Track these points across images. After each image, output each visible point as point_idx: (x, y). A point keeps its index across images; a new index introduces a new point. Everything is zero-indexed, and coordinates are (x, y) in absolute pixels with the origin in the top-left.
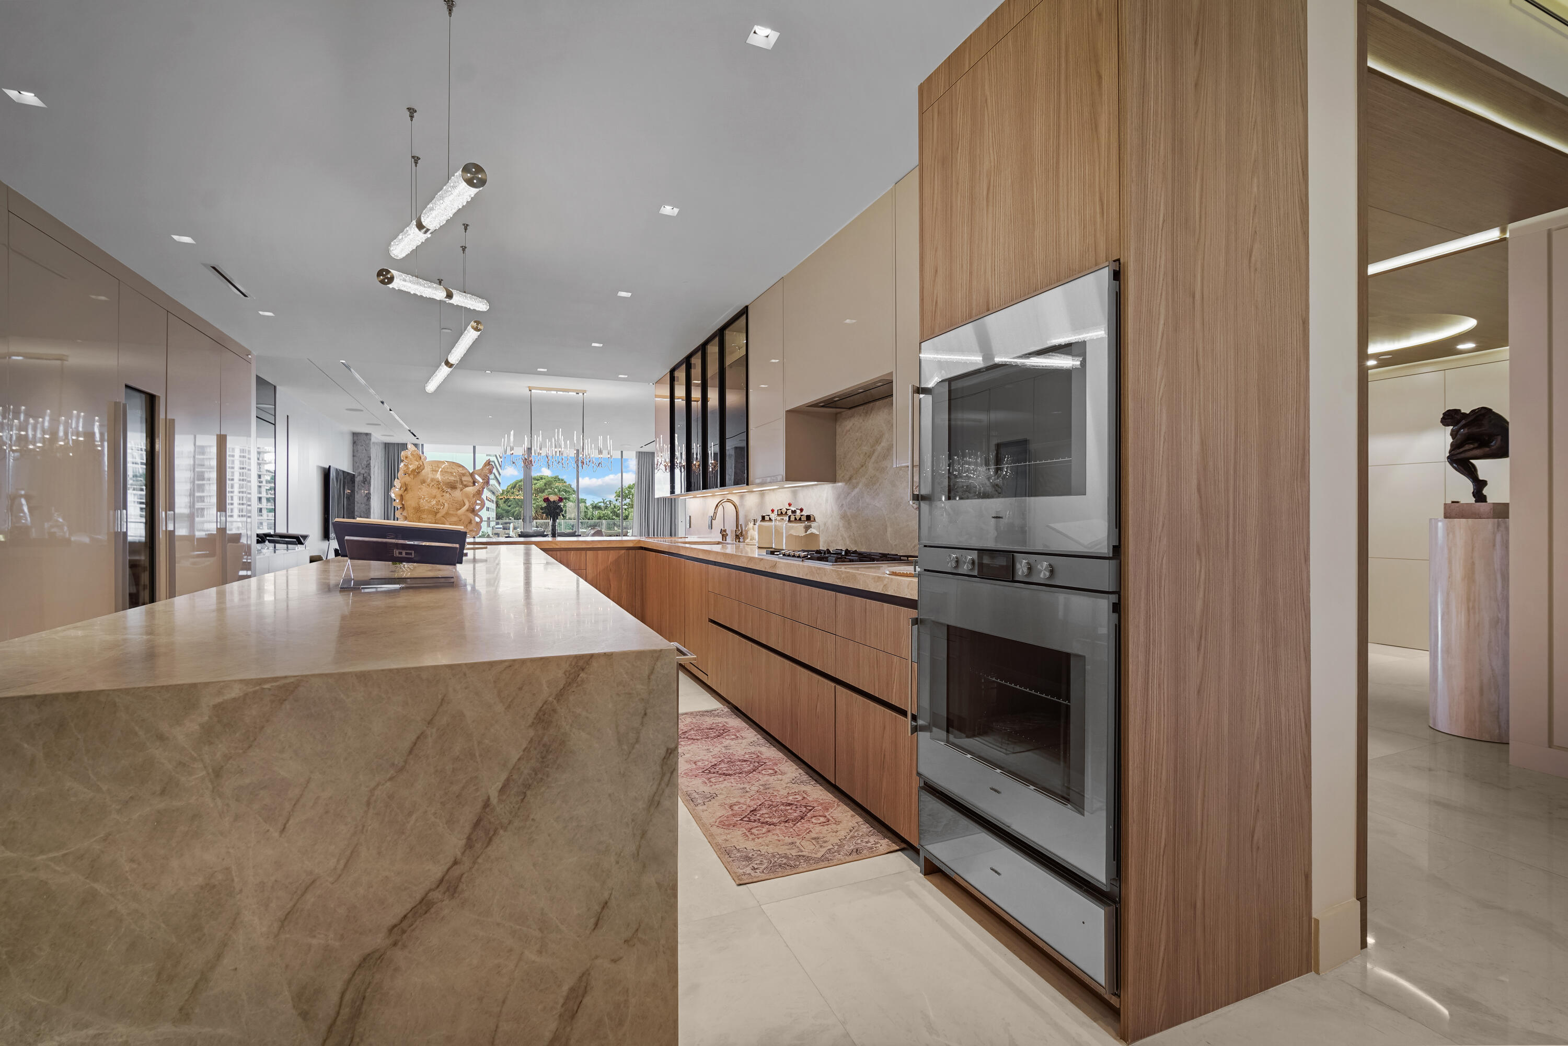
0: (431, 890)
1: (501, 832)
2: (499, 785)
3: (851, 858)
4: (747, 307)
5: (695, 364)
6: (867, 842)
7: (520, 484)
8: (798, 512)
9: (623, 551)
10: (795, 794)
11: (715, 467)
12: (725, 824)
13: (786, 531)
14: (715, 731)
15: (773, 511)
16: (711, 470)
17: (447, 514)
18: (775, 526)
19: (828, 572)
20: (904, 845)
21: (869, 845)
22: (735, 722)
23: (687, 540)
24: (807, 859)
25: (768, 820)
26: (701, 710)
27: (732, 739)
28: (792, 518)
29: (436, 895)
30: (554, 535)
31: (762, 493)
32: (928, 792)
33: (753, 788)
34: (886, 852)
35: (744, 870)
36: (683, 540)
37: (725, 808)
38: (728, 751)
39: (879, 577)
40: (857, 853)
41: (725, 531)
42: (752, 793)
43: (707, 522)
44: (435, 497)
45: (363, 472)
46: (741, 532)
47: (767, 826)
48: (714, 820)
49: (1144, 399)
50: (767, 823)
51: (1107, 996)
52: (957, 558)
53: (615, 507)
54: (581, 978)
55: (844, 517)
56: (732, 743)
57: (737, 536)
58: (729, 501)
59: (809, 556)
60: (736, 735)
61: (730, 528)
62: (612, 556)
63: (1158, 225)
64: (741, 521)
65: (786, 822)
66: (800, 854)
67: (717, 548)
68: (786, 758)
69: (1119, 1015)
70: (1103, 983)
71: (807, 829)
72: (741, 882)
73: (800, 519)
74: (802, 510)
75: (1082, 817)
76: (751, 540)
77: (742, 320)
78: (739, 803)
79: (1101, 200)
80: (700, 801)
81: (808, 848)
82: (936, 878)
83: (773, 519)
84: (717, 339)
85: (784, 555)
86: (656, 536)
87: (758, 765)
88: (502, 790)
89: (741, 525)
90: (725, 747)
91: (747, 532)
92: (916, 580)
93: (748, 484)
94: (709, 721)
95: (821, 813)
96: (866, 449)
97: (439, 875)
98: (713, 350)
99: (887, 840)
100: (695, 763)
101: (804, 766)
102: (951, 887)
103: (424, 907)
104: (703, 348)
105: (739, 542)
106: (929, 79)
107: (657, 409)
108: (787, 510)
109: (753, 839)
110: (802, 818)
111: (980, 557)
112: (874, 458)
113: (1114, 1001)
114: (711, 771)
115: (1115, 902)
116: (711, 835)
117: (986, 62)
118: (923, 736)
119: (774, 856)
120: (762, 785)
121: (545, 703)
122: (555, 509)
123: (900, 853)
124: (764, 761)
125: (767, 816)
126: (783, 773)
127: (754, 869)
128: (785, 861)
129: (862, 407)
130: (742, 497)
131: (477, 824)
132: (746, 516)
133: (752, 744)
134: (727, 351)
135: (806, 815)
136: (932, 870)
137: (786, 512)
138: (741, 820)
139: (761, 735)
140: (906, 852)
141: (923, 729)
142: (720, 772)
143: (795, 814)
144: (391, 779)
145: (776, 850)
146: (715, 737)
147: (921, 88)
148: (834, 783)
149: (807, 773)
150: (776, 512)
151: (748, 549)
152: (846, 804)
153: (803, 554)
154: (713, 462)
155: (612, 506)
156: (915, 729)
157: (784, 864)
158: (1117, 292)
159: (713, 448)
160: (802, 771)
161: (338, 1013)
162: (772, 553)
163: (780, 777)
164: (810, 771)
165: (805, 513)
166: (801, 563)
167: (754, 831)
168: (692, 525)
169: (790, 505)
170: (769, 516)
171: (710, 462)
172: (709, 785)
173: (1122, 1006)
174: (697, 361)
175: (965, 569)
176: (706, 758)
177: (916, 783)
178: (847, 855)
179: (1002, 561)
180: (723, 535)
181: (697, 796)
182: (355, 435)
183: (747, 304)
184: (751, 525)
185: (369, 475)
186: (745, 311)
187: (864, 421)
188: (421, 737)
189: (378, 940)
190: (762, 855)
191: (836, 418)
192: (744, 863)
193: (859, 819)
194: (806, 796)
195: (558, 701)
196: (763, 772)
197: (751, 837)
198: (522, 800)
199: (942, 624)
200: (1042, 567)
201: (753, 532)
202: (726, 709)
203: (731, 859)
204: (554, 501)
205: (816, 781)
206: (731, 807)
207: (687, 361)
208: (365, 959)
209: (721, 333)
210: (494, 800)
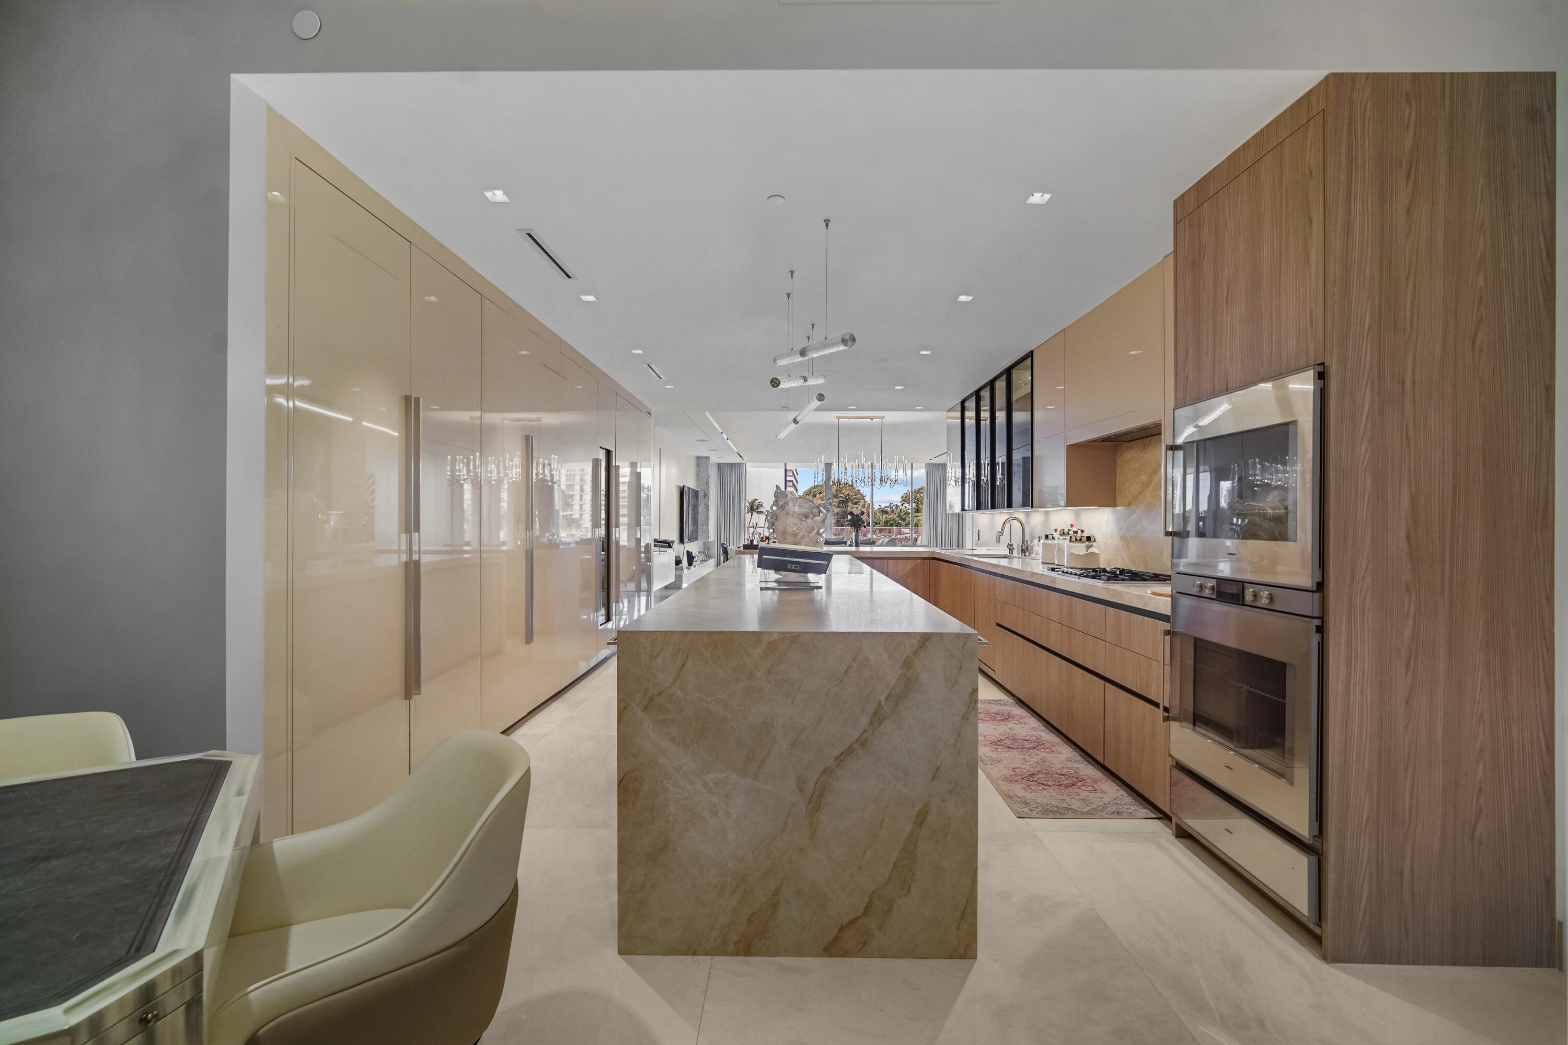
0: (854, 743)
1: (886, 720)
2: (885, 695)
3: (1112, 816)
4: (1032, 352)
5: (984, 397)
6: (1128, 809)
7: (814, 490)
8: (1079, 532)
9: (919, 561)
10: (1069, 768)
11: (1002, 481)
12: (1009, 780)
13: (1067, 551)
14: (1001, 716)
15: (1056, 530)
16: (998, 484)
17: (803, 536)
18: (1058, 544)
19: (1098, 588)
20: (1161, 816)
21: (1130, 811)
22: (1018, 711)
23: (976, 552)
24: (1074, 811)
25: (1044, 782)
26: (988, 699)
27: (1016, 724)
28: (1073, 539)
29: (856, 746)
30: (857, 545)
31: (1047, 513)
32: (1178, 769)
33: (1032, 759)
34: (1144, 817)
35: (1023, 810)
36: (970, 552)
37: (1009, 770)
38: (1012, 732)
39: (1141, 596)
40: (1118, 814)
41: (1012, 545)
42: (1032, 763)
43: (995, 537)
44: (795, 524)
45: (704, 488)
46: (1027, 547)
47: (1043, 786)
48: (999, 776)
49: (1347, 470)
50: (1043, 784)
51: (1312, 926)
52: (1201, 584)
53: (901, 511)
54: (925, 805)
55: (1123, 538)
56: (1016, 726)
57: (1023, 550)
58: (1015, 519)
59: (1085, 575)
60: (1019, 721)
61: (1017, 542)
62: (910, 565)
63: (1363, 333)
64: (1027, 538)
65: (1059, 785)
66: (1070, 807)
67: (1004, 562)
68: (1062, 742)
69: (1321, 942)
70: (1306, 914)
71: (1076, 793)
72: (1020, 816)
73: (1081, 540)
74: (1082, 531)
75: (1290, 787)
76: (1036, 555)
77: (1029, 361)
78: (1020, 768)
79: (1311, 316)
80: (988, 762)
81: (1076, 804)
82: (1187, 841)
83: (1056, 538)
84: (1004, 376)
85: (1063, 572)
86: (943, 548)
87: (1038, 744)
88: (887, 699)
89: (1027, 541)
90: (1010, 729)
91: (1032, 547)
92: (1169, 599)
93: (1032, 507)
94: (996, 708)
95: (1090, 785)
96: (1144, 478)
97: (858, 736)
98: (1001, 385)
99: (1146, 810)
100: (984, 736)
101: (1078, 750)
102: (1198, 849)
103: (850, 751)
104: (992, 384)
105: (1025, 556)
106: (1182, 196)
107: (949, 428)
108: (1069, 530)
109: (1031, 792)
110: (1073, 785)
111: (1218, 585)
112: (1151, 488)
113: (1317, 930)
114: (997, 743)
115: (1318, 855)
116: (998, 785)
117: (1226, 192)
118: (1174, 725)
119: (1048, 805)
120: (1040, 759)
121: (908, 656)
122: (858, 521)
123: (1157, 820)
124: (1044, 742)
125: (1043, 779)
126: (1059, 753)
127: (1030, 810)
128: (1056, 809)
129: (1140, 441)
130: (1027, 514)
131: (875, 713)
132: (1031, 533)
133: (1034, 729)
134: (1014, 388)
135: (1076, 784)
136: (1183, 834)
137: (1068, 533)
138: (1022, 779)
139: (1042, 723)
140: (1163, 821)
141: (1174, 719)
142: (1005, 745)
143: (1067, 782)
144: (837, 685)
145: (1050, 802)
146: (1001, 720)
147: (1176, 202)
148: (1103, 763)
149: (1081, 756)
150: (1058, 532)
151: (1033, 562)
152: (1113, 781)
153: (1078, 572)
154: (1000, 476)
155: (899, 510)
156: (1166, 719)
157: (1056, 811)
158: (1321, 389)
159: (1001, 458)
160: (1076, 754)
161: (814, 793)
162: (1053, 569)
163: (1056, 755)
164: (1083, 754)
165: (1086, 534)
166: (1077, 580)
167: (1031, 787)
168: (980, 538)
169: (1072, 526)
170: (1052, 535)
171: (998, 476)
172: (995, 752)
173: (1323, 933)
174: (986, 394)
175: (1207, 592)
176: (993, 734)
177: (1169, 762)
178: (1108, 814)
179: (1234, 590)
180: (1010, 549)
181: (986, 759)
182: (698, 458)
183: (1032, 349)
184: (1036, 541)
185: (708, 490)
186: (1031, 354)
187: (1142, 453)
188: (850, 667)
189: (830, 763)
190: (1037, 803)
191: (1116, 450)
192: (1023, 805)
193: (1125, 794)
194: (1078, 771)
195: (914, 656)
196: (1042, 750)
197: (1029, 791)
198: (897, 705)
199: (1189, 636)
200: (1264, 594)
201: (1038, 548)
202: (1011, 701)
203: (1012, 801)
204: (857, 515)
205: (1088, 762)
206: (1014, 769)
207: (977, 394)
208: (825, 770)
209: (1008, 372)
210: (883, 703)
